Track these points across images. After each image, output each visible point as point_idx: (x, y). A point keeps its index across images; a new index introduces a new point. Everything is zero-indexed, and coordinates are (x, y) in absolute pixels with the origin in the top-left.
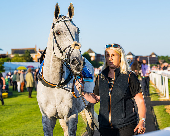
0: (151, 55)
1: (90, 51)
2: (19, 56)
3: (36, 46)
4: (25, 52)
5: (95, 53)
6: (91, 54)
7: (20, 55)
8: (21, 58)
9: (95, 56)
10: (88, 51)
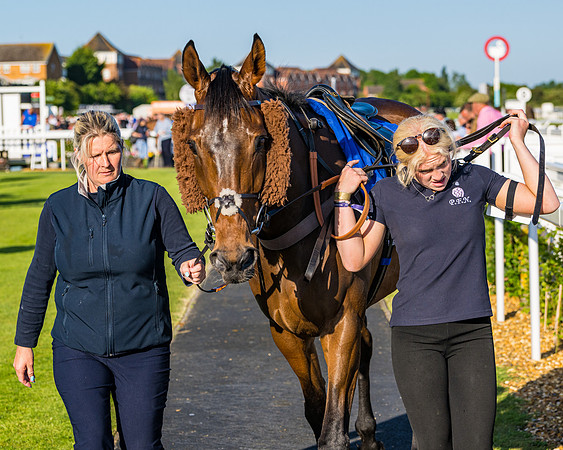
0: (333, 67)
1: (101, 43)
5: (120, 53)
6: (102, 57)
9: (118, 65)
10: (91, 43)
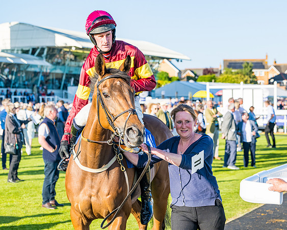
2: (232, 73)
3: (267, 56)
4: (243, 65)
7: (233, 71)
8: (234, 76)
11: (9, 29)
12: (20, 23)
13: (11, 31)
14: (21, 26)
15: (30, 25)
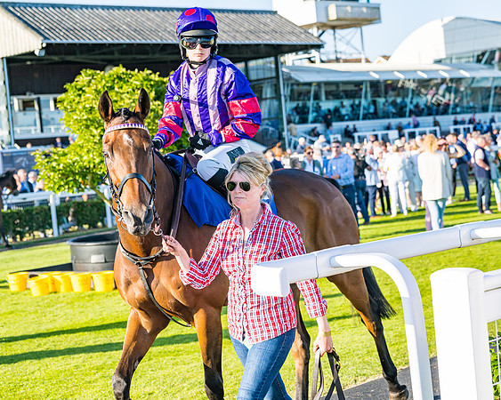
11: (442, 29)
12: (457, 18)
13: (445, 31)
14: (459, 22)
15: (470, 19)
